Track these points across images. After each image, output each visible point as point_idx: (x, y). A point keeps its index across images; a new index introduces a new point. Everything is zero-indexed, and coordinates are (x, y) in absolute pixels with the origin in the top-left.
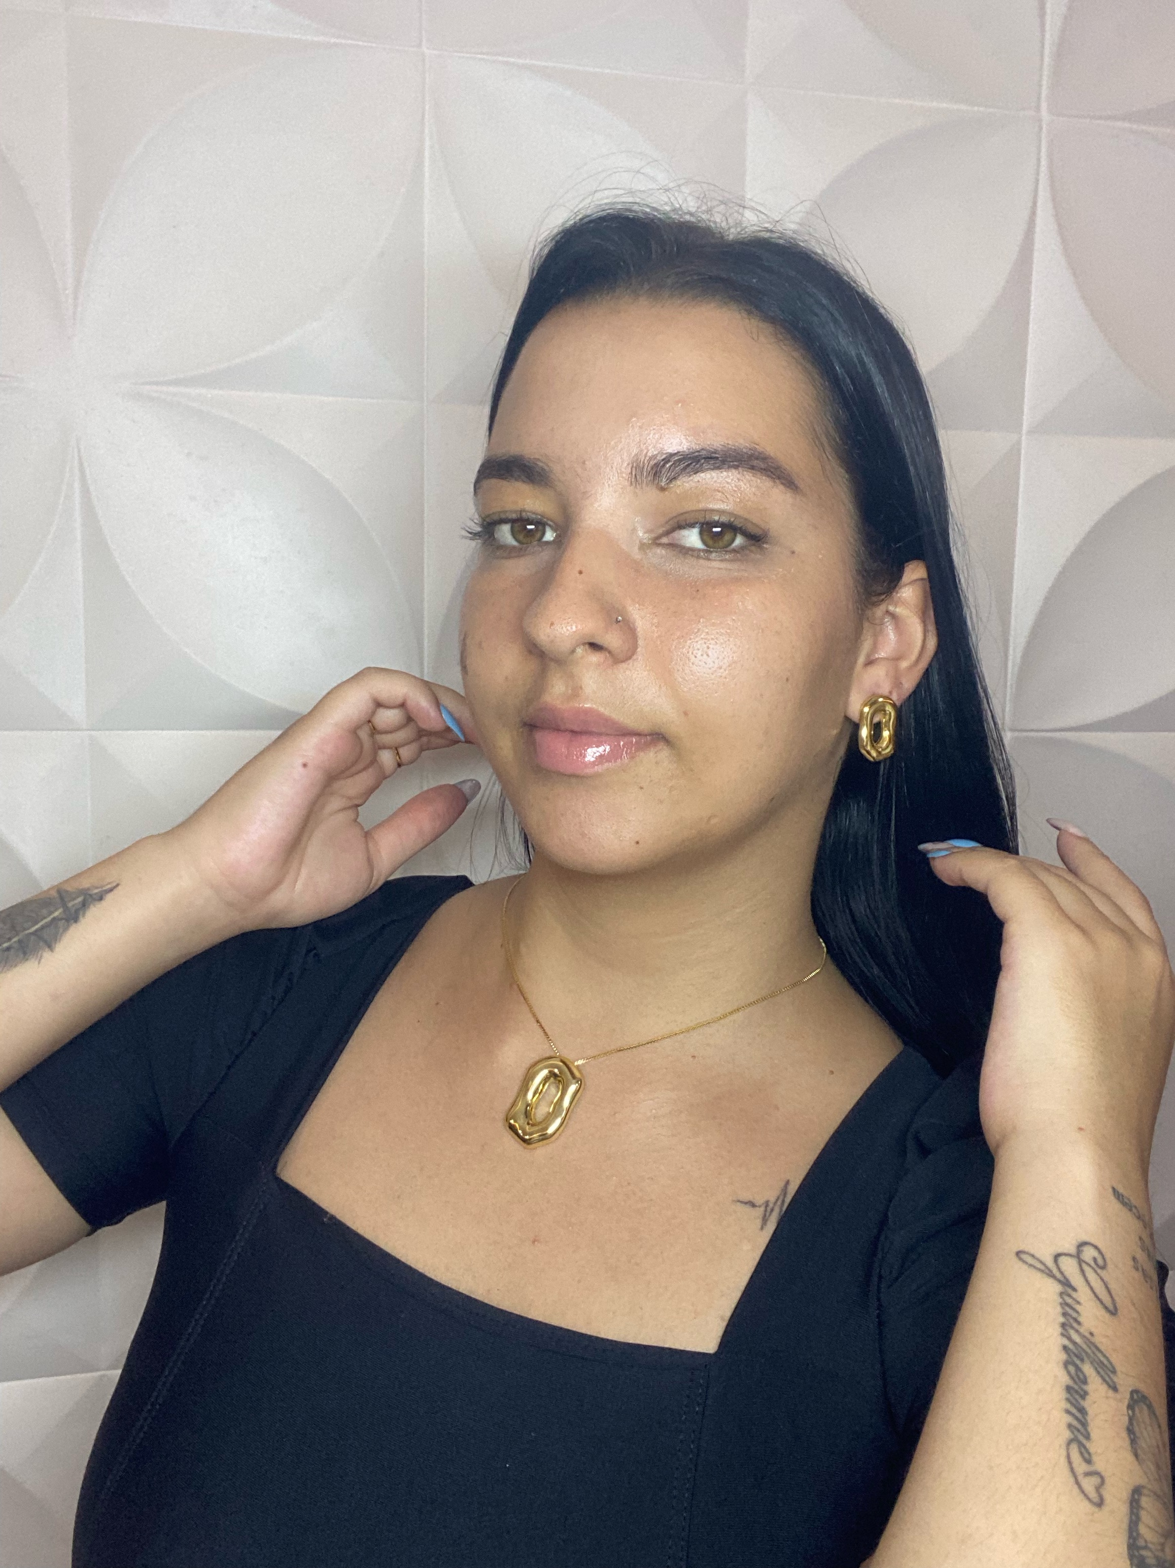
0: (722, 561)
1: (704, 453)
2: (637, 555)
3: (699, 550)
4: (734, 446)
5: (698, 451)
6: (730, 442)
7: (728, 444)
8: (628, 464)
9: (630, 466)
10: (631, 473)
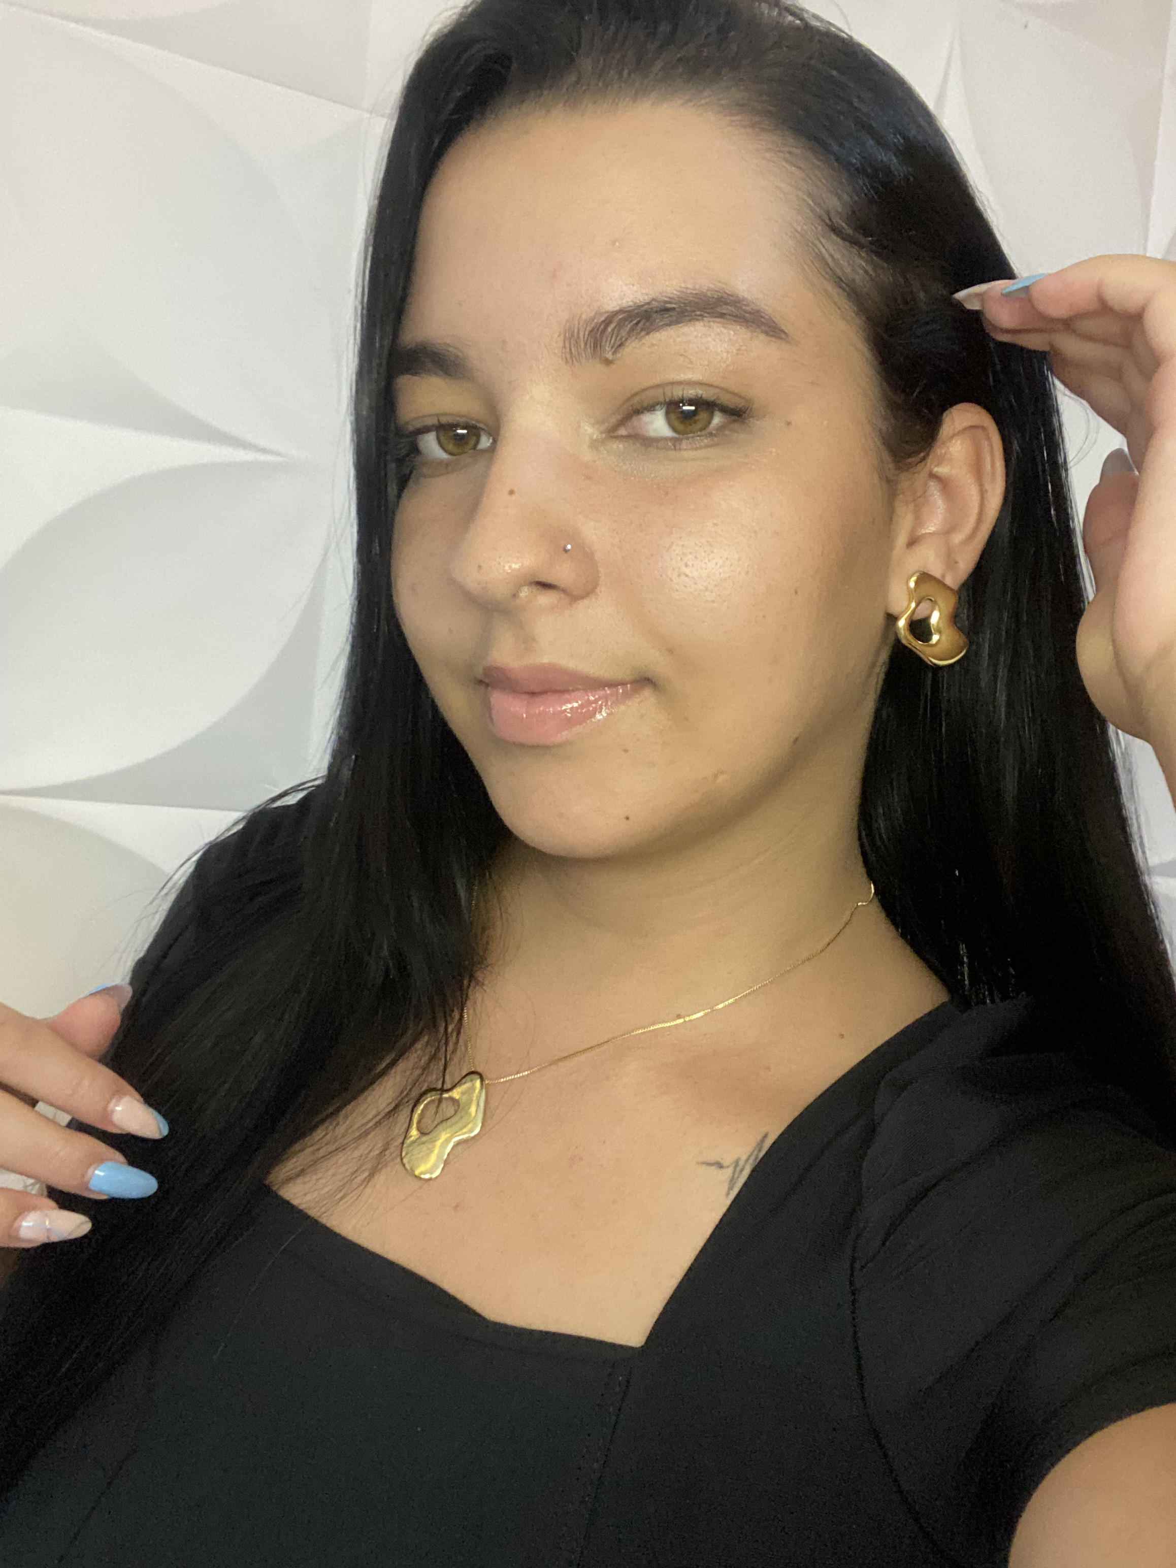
0: (696, 449)
1: (655, 304)
2: (587, 456)
3: (666, 439)
4: (695, 289)
5: (648, 304)
6: (690, 286)
7: (687, 288)
8: (559, 335)
9: (562, 337)
10: (565, 347)
